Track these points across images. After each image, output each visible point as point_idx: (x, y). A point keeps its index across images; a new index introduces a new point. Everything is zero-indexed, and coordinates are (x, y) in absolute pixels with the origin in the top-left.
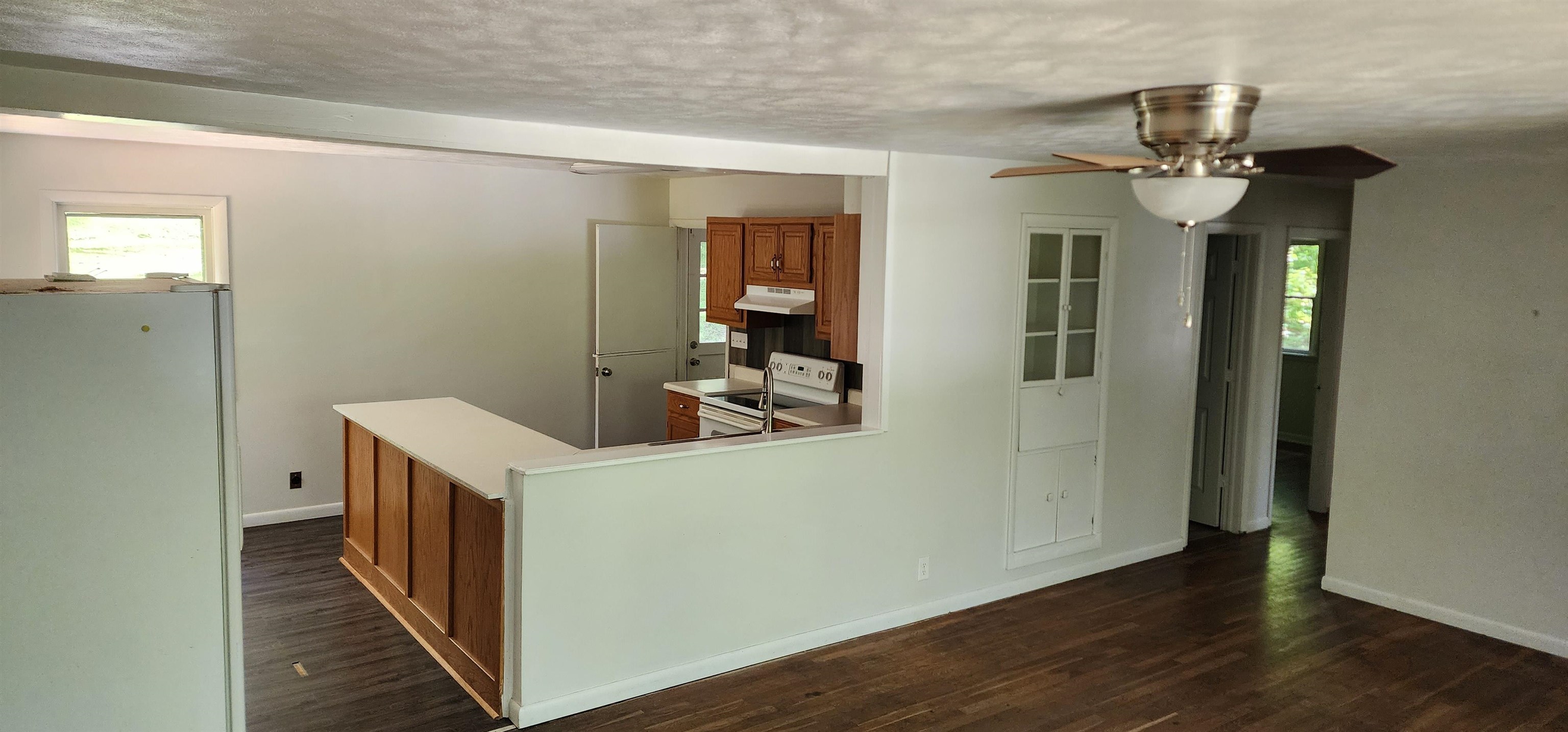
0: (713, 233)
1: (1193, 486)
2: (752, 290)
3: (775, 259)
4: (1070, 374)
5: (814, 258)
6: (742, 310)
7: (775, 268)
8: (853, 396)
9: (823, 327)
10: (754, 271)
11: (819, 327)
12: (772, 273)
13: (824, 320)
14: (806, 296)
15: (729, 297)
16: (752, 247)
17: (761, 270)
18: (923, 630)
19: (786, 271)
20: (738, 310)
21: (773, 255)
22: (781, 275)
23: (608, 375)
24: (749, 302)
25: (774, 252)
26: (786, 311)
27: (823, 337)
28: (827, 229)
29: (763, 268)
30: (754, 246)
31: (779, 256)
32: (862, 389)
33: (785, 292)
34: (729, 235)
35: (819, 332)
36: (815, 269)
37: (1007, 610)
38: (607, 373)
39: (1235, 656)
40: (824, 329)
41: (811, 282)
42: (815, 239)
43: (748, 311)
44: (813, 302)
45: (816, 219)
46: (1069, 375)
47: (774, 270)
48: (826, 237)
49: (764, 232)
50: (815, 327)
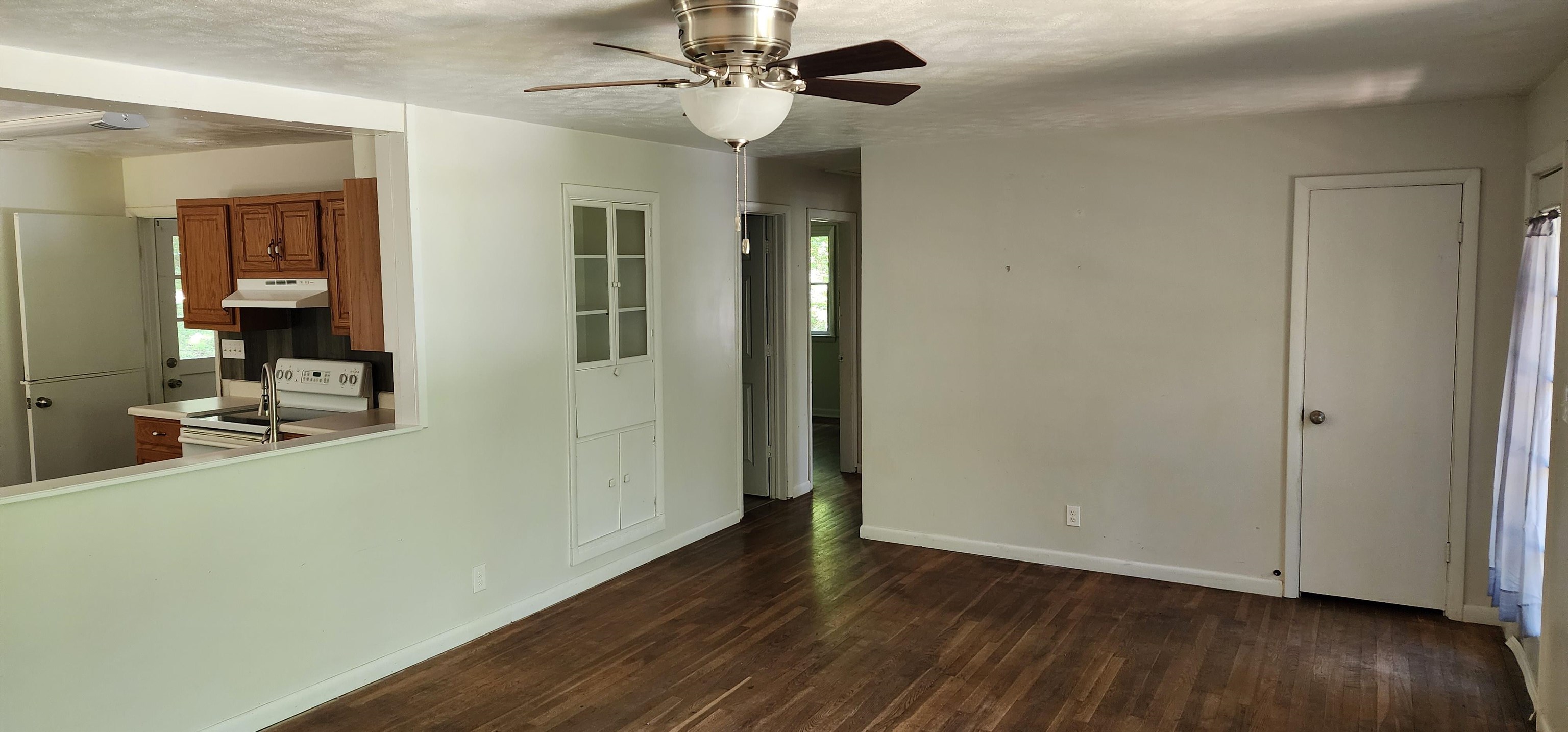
0: (186, 218)
1: (745, 460)
2: (244, 284)
3: (272, 244)
4: (625, 353)
5: (324, 240)
6: (234, 309)
7: (274, 256)
8: (384, 399)
9: (342, 321)
10: (246, 261)
11: (337, 321)
12: (271, 261)
13: (342, 312)
14: (315, 287)
15: (214, 294)
16: (241, 233)
17: (257, 259)
18: (482, 647)
19: (288, 258)
20: (227, 309)
21: (270, 240)
22: (282, 263)
23: (46, 406)
24: (241, 298)
25: (270, 236)
26: (292, 305)
27: (342, 332)
28: (337, 205)
29: (258, 256)
30: (243, 231)
31: (279, 241)
32: (393, 391)
33: (290, 283)
34: (208, 220)
35: (336, 327)
36: (325, 253)
37: (574, 608)
38: (44, 404)
39: (797, 611)
40: (342, 323)
41: (322, 268)
42: (323, 217)
43: (241, 308)
44: (326, 292)
45: (322, 195)
46: (623, 354)
47: (272, 257)
48: (337, 215)
49: (257, 213)
50: (331, 321)
